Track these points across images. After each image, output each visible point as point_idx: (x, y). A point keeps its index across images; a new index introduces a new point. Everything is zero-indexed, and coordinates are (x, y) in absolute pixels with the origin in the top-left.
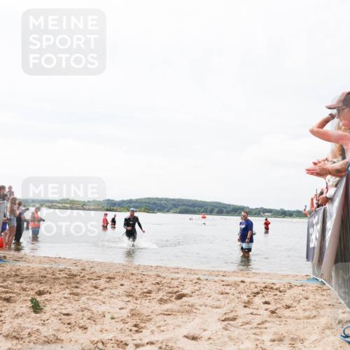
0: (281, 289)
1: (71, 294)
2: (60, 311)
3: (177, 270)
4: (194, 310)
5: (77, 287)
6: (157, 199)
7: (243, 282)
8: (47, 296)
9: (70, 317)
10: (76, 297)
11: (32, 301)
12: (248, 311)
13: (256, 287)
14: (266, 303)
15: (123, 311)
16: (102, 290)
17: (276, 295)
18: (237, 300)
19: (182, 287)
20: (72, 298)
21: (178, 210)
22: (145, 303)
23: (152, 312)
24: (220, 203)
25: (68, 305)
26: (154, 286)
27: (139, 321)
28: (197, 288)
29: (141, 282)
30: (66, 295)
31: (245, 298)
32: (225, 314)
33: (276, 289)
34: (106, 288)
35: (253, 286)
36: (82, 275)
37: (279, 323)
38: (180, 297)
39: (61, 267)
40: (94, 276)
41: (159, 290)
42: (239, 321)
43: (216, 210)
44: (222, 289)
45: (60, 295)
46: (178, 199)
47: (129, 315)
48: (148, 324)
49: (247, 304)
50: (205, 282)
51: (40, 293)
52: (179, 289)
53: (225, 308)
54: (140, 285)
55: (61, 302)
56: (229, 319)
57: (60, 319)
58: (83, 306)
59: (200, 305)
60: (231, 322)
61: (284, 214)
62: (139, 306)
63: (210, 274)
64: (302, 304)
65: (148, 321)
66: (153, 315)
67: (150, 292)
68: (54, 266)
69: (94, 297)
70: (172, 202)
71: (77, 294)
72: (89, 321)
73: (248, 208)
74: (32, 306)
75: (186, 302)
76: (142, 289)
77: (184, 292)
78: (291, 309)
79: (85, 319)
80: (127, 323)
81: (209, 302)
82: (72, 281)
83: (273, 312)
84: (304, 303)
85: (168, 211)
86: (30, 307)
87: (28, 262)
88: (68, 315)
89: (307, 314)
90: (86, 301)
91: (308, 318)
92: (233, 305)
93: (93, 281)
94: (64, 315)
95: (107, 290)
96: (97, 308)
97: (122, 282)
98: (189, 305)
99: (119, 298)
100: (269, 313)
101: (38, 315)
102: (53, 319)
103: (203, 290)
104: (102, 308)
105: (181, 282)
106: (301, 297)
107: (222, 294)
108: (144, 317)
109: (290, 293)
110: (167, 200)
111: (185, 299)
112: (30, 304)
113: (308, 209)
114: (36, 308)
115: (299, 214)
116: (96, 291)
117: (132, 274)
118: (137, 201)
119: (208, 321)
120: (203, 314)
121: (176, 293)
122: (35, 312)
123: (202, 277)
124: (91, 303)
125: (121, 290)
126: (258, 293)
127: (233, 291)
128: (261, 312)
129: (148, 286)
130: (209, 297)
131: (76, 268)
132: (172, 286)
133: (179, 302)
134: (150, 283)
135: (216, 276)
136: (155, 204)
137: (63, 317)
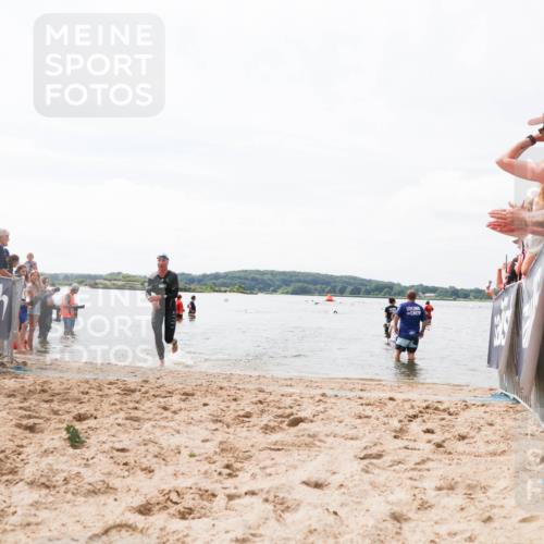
0: (452, 410)
1: (127, 419)
2: (111, 444)
3: (290, 382)
4: (318, 443)
5: (136, 408)
6: (258, 272)
7: (391, 399)
8: (91, 423)
9: (127, 454)
10: (136, 424)
11: (68, 429)
12: (400, 443)
13: (412, 407)
14: (428, 431)
15: (208, 445)
16: (175, 412)
17: (443, 419)
18: (383, 428)
19: (297, 408)
20: (129, 425)
21: (290, 289)
22: (242, 432)
23: (252, 446)
24: (355, 278)
25: (124, 437)
26: (255, 406)
27: (233, 460)
28: (321, 408)
29: (235, 400)
30: (120, 421)
31: (395, 423)
32: (365, 448)
33: (444, 410)
34: (180, 410)
35: (407, 405)
36: (143, 390)
37: (447, 461)
38: (296, 422)
39: (112, 378)
40: (161, 392)
41: (263, 411)
42: (387, 459)
43: (349, 289)
44: (360, 410)
45: (111, 420)
46: (289, 273)
47: (218, 450)
48: (246, 464)
49: (399, 434)
50: (333, 400)
51: (80, 418)
52: (294, 411)
53: (364, 440)
54: (233, 405)
55: (113, 431)
56: (370, 456)
57: (112, 458)
58: (148, 437)
59: (327, 436)
60: (374, 461)
61: (455, 294)
62: (232, 437)
63: (341, 388)
64: (483, 433)
65: (246, 459)
66: (253, 451)
67: (248, 415)
68: (101, 376)
69: (163, 423)
70: (282, 277)
71: (137, 419)
72: (155, 460)
73: (399, 285)
74: (69, 438)
75: (305, 430)
76: (235, 411)
77: (302, 415)
78: (466, 441)
79: (149, 457)
80: (214, 462)
81: (340, 429)
82: (129, 398)
83: (439, 446)
84: (487, 431)
85: (275, 291)
86: (65, 440)
87: (61, 371)
88: (123, 450)
89: (492, 448)
90: (150, 429)
91: (494, 454)
92: (377, 435)
93: (162, 400)
94: (118, 450)
95: (183, 412)
96: (168, 441)
97: (206, 400)
98: (309, 436)
99: (203, 425)
100: (433, 447)
101: (78, 451)
102: (100, 456)
103: (331, 412)
104: (176, 440)
105: (296, 400)
106: (482, 422)
107: (360, 417)
108: (241, 454)
109: (465, 415)
110: (273, 273)
111: (302, 425)
112: (65, 435)
113: (494, 286)
114: (75, 440)
115: (479, 295)
116: (166, 414)
117: (221, 388)
118: (226, 275)
119: (338, 460)
120: (331, 448)
121: (288, 416)
122: (74, 446)
123: (329, 392)
124: (158, 432)
125: (204, 413)
126: (415, 416)
127: (376, 413)
128: (421, 445)
129: (245, 405)
130: (340, 422)
131: (134, 379)
132: (282, 405)
133: (293, 430)
134: (248, 402)
135: (351, 390)
136: (254, 279)
137: (116, 453)
